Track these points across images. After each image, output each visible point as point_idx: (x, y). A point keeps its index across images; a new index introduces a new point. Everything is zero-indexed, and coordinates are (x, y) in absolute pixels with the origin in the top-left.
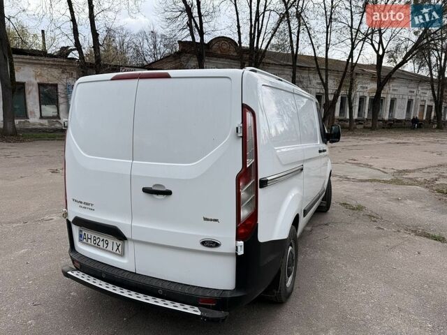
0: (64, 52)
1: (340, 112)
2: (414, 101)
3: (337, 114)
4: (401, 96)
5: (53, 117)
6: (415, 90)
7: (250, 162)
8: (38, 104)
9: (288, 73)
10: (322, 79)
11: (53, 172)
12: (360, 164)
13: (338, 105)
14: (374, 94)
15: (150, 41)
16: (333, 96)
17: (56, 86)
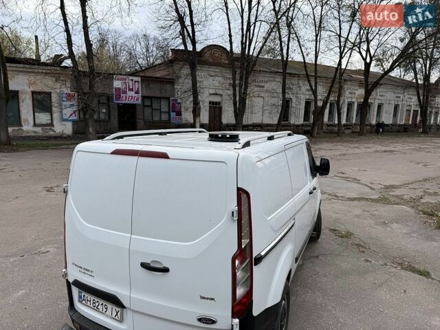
0: (58, 60)
1: (329, 118)
2: (400, 106)
3: (326, 119)
4: (388, 101)
5: (47, 125)
6: (401, 96)
7: (245, 242)
8: (32, 112)
9: (278, 80)
10: (311, 86)
11: (48, 191)
12: (348, 178)
13: (327, 111)
14: (362, 100)
15: (143, 44)
16: (322, 102)
17: (50, 94)
